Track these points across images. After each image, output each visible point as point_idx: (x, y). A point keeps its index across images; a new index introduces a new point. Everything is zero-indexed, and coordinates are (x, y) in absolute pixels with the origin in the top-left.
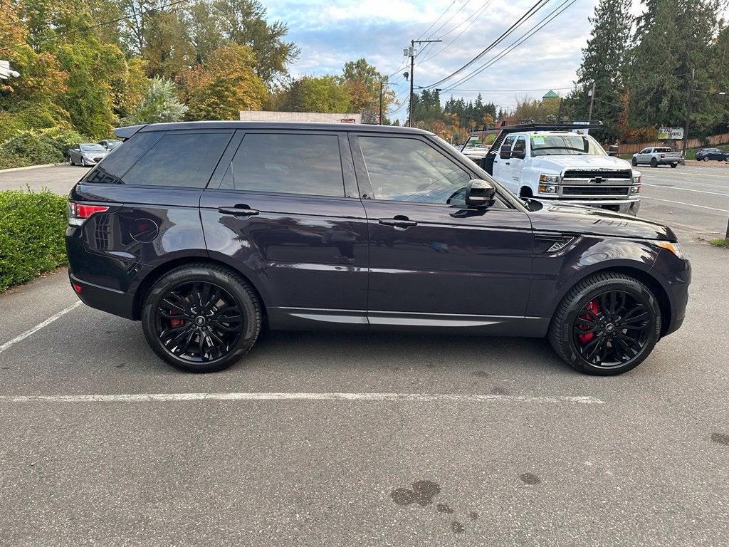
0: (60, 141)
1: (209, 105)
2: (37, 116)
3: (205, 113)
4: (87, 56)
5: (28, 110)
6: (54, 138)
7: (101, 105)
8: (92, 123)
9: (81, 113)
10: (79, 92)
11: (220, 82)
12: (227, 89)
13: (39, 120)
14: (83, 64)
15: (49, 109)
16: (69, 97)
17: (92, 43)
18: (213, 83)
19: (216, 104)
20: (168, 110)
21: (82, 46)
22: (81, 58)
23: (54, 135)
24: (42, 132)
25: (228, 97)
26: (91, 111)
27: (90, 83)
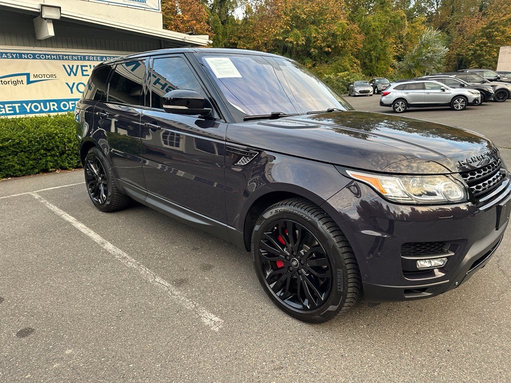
0: (348, 80)
1: (477, 45)
2: (341, 65)
3: (473, 52)
4: (381, 22)
5: (337, 62)
6: (345, 78)
7: (385, 54)
8: (377, 67)
9: (371, 61)
10: (372, 47)
11: (492, 25)
12: (497, 30)
13: (342, 68)
14: (378, 27)
15: (349, 60)
16: (365, 51)
17: (386, 11)
18: (485, 26)
19: (485, 44)
20: (432, 52)
21: (380, 15)
22: (377, 24)
23: (345, 77)
24: (338, 75)
25: (496, 36)
26: (378, 59)
27: (381, 41)
